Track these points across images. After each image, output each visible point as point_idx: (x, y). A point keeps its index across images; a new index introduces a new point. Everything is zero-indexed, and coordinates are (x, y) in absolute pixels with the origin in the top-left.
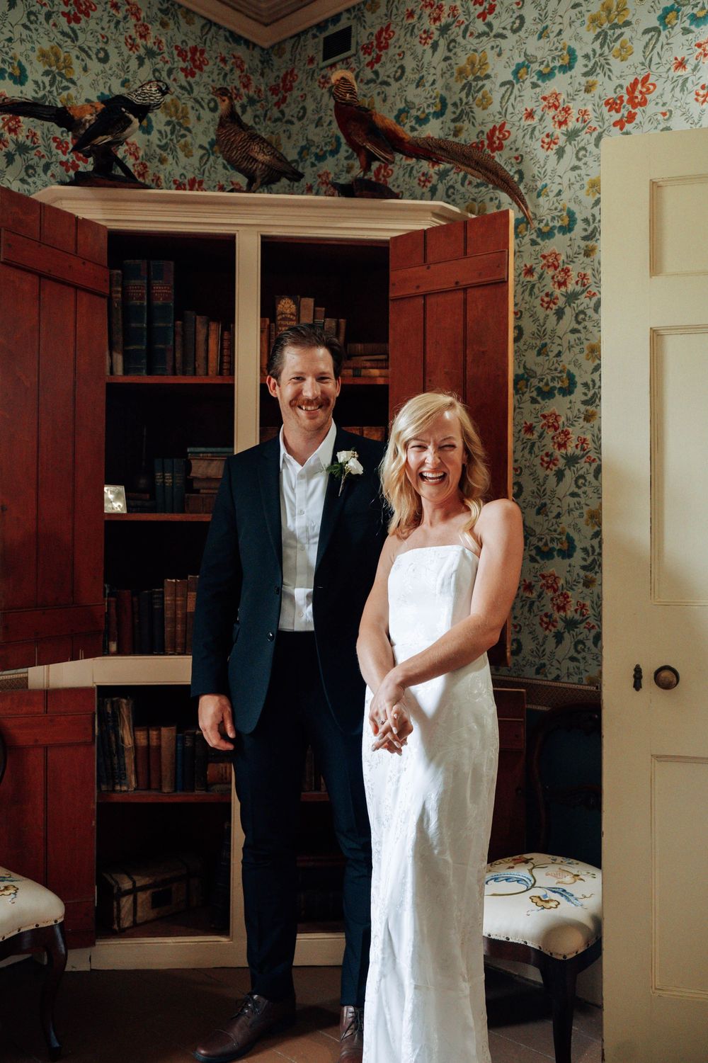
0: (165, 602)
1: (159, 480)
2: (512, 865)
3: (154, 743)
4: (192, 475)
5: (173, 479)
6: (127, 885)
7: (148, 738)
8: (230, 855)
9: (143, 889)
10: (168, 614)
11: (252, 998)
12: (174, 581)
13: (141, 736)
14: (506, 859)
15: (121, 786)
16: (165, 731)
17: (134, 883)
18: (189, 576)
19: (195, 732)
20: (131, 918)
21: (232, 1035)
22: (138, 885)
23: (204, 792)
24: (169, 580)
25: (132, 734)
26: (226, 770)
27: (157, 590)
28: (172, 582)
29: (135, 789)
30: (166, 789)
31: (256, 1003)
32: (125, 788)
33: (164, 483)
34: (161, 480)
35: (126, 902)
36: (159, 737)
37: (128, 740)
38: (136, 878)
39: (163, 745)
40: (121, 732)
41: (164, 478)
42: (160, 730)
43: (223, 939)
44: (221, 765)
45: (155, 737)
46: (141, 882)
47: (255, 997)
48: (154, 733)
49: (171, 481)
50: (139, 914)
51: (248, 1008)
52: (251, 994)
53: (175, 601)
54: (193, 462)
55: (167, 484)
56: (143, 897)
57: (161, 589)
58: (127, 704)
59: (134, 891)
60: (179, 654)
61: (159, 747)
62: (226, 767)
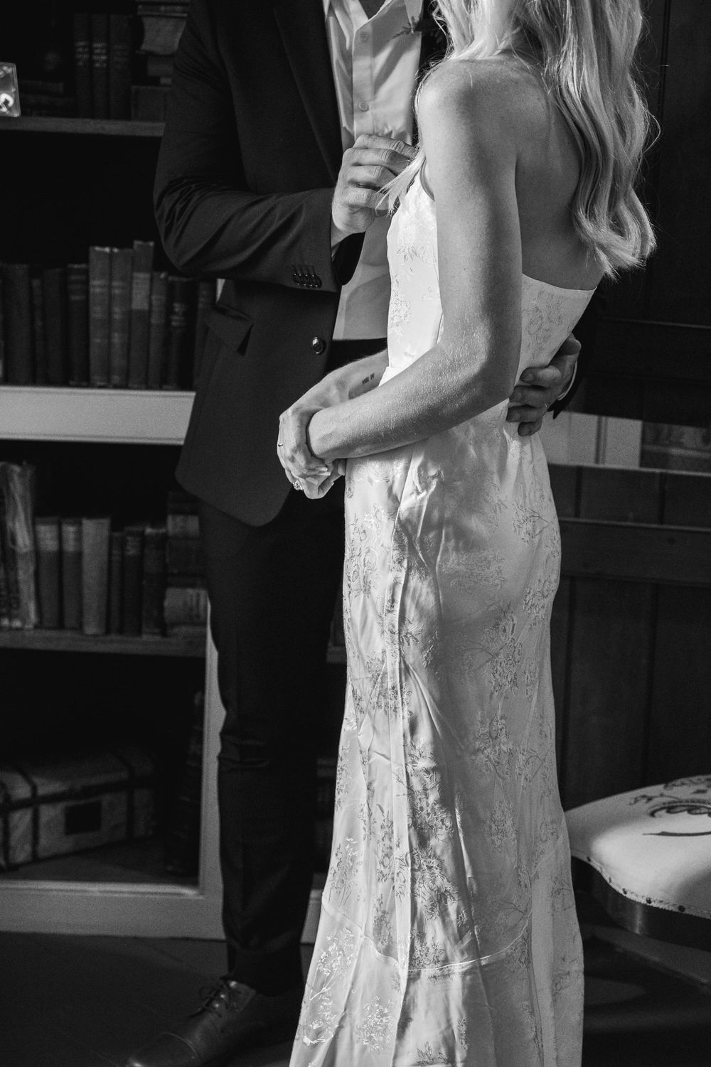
0: (92, 290)
1: (82, 57)
2: (702, 787)
3: (70, 546)
4: (144, 47)
5: (108, 53)
6: (21, 790)
7: (60, 538)
8: (201, 749)
9: (52, 799)
10: (97, 312)
11: (228, 986)
12: (107, 250)
13: (47, 533)
14: (695, 779)
15: (11, 619)
16: (89, 526)
17: (34, 788)
18: (137, 243)
19: (143, 531)
20: (28, 848)
21: (190, 1043)
22: (42, 791)
23: (158, 638)
24: (97, 249)
25: (31, 529)
26: (198, 601)
27: (76, 266)
28: (105, 253)
29: (36, 627)
30: (91, 629)
31: (232, 993)
32: (17, 624)
33: (91, 62)
34: (86, 56)
35: (21, 821)
36: (79, 538)
37: (23, 540)
38: (36, 780)
39: (87, 550)
40: (10, 524)
41: (91, 52)
42: (80, 524)
43: (188, 892)
44: (190, 591)
45: (72, 536)
46: (47, 787)
47: (233, 984)
48: (70, 530)
49: (104, 58)
50: (43, 841)
51: (220, 1000)
52: (226, 979)
53: (110, 287)
54: (147, 22)
55: (97, 65)
56: (49, 813)
57: (83, 266)
58: (21, 475)
59: (34, 802)
60: (116, 387)
61: (79, 555)
62: (198, 595)
